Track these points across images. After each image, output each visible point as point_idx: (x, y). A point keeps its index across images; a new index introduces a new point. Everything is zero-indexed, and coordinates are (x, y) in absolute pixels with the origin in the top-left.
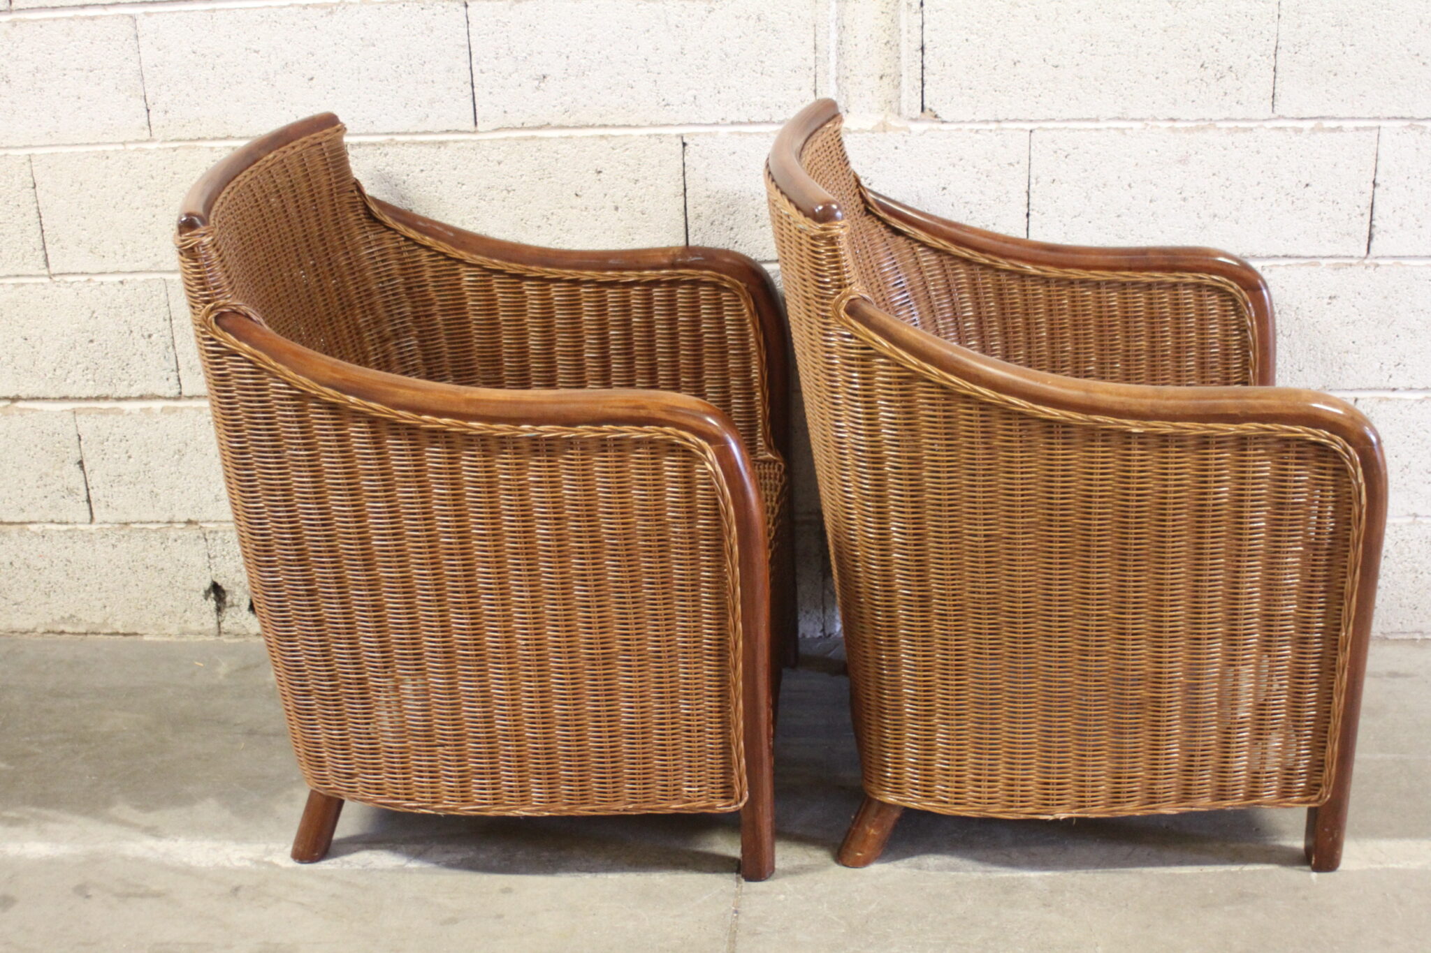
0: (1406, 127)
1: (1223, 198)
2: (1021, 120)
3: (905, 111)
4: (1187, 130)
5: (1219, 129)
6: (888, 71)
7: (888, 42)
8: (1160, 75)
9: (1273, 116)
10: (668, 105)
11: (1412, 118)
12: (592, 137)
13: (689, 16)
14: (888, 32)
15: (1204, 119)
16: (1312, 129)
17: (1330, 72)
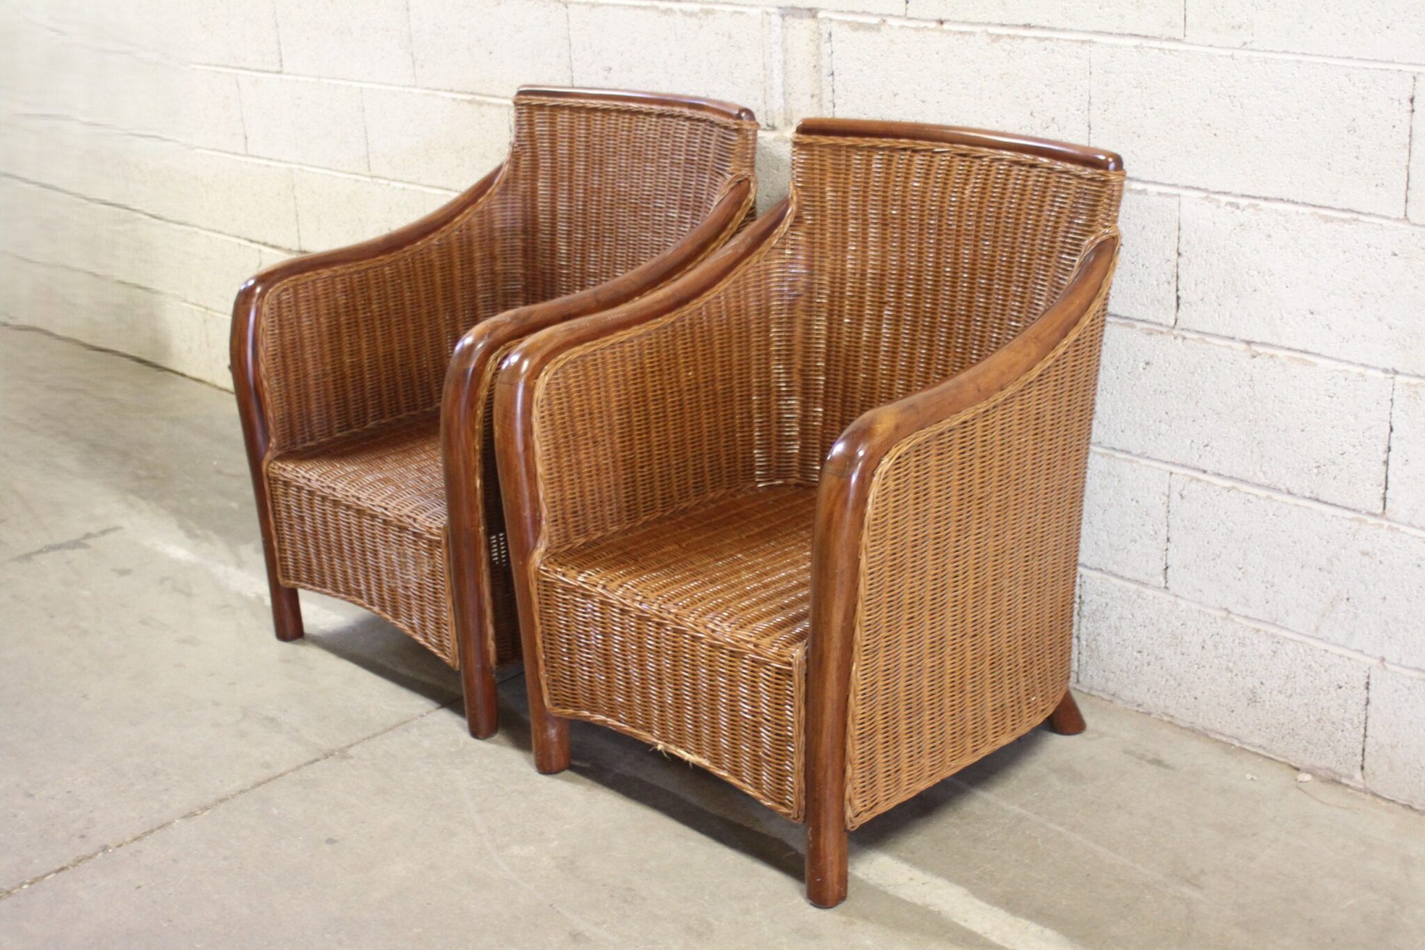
0: (1203, 198)
6: (817, 92)
7: (815, 66)
11: (1205, 190)
17: (1134, 133)
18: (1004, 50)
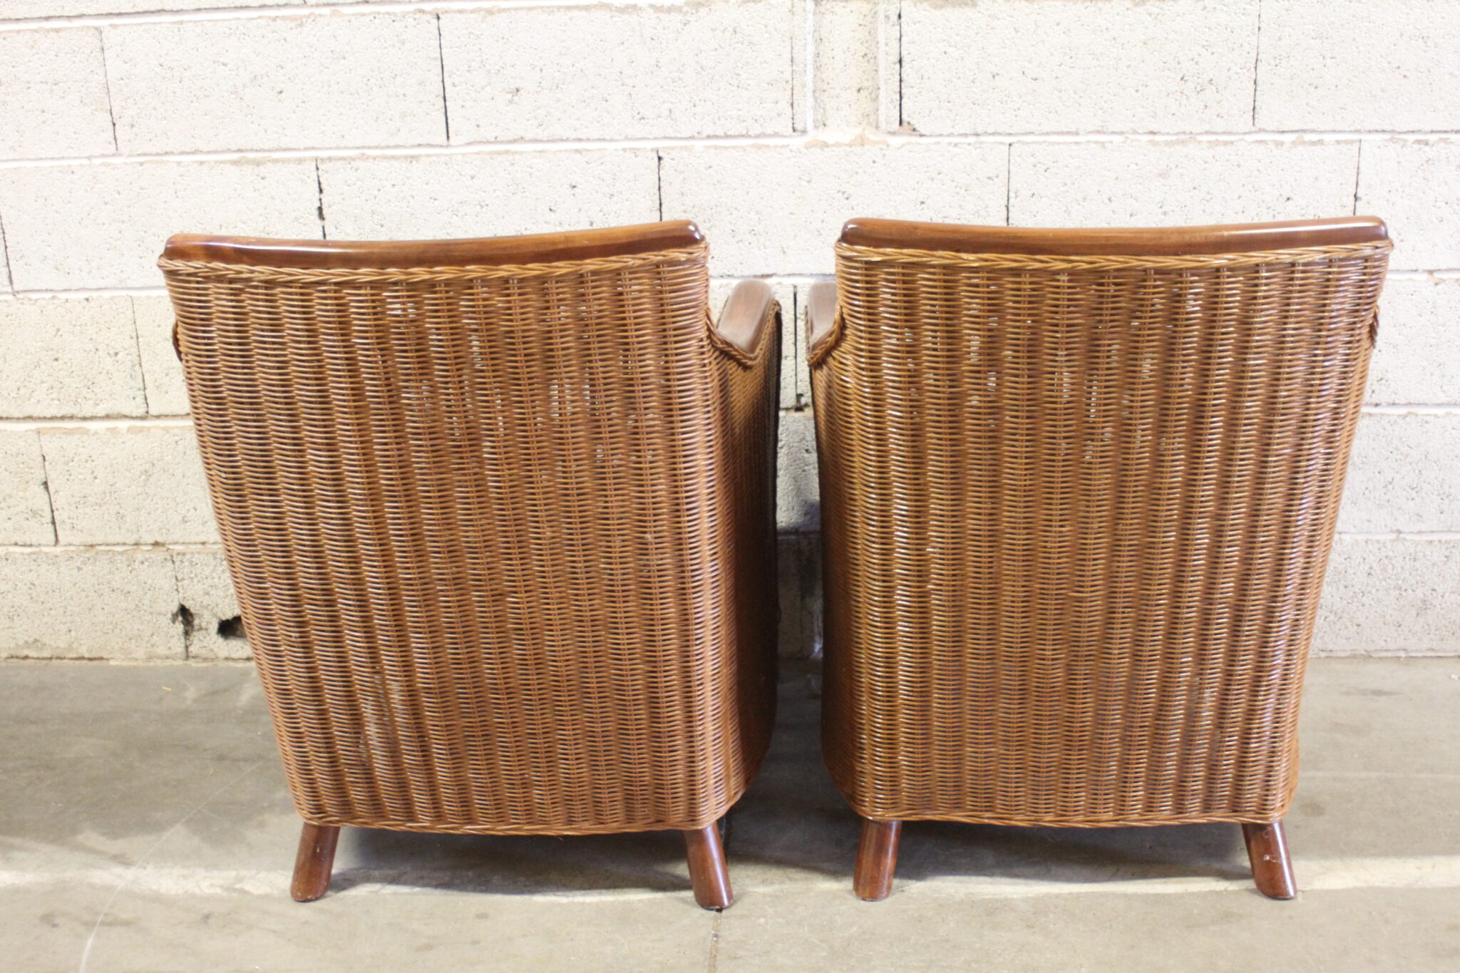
0: (1386, 140)
1: (1204, 211)
2: (1000, 134)
3: (883, 125)
4: (1167, 143)
5: (1200, 142)
6: (865, 84)
7: (866, 55)
8: (1140, 88)
9: (1253, 129)
10: (643, 118)
11: (1393, 131)
12: (566, 151)
13: (664, 29)
14: (865, 45)
15: (1184, 133)
16: (1293, 142)
17: (1310, 85)
18: (1150, 14)
